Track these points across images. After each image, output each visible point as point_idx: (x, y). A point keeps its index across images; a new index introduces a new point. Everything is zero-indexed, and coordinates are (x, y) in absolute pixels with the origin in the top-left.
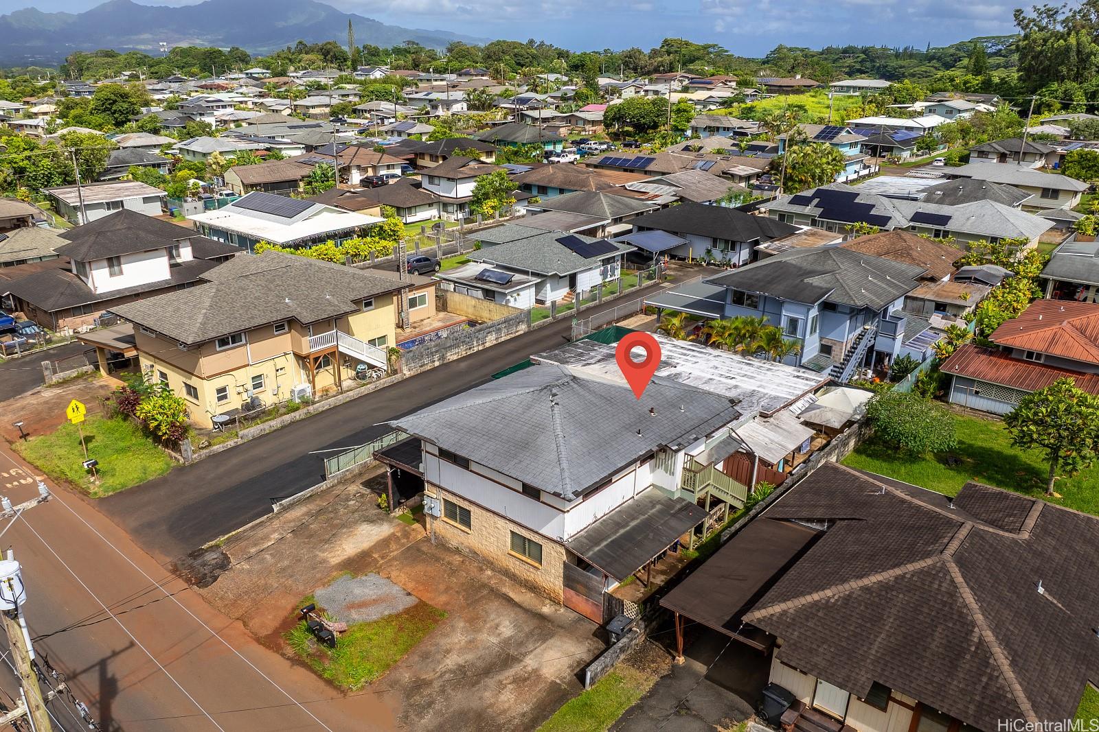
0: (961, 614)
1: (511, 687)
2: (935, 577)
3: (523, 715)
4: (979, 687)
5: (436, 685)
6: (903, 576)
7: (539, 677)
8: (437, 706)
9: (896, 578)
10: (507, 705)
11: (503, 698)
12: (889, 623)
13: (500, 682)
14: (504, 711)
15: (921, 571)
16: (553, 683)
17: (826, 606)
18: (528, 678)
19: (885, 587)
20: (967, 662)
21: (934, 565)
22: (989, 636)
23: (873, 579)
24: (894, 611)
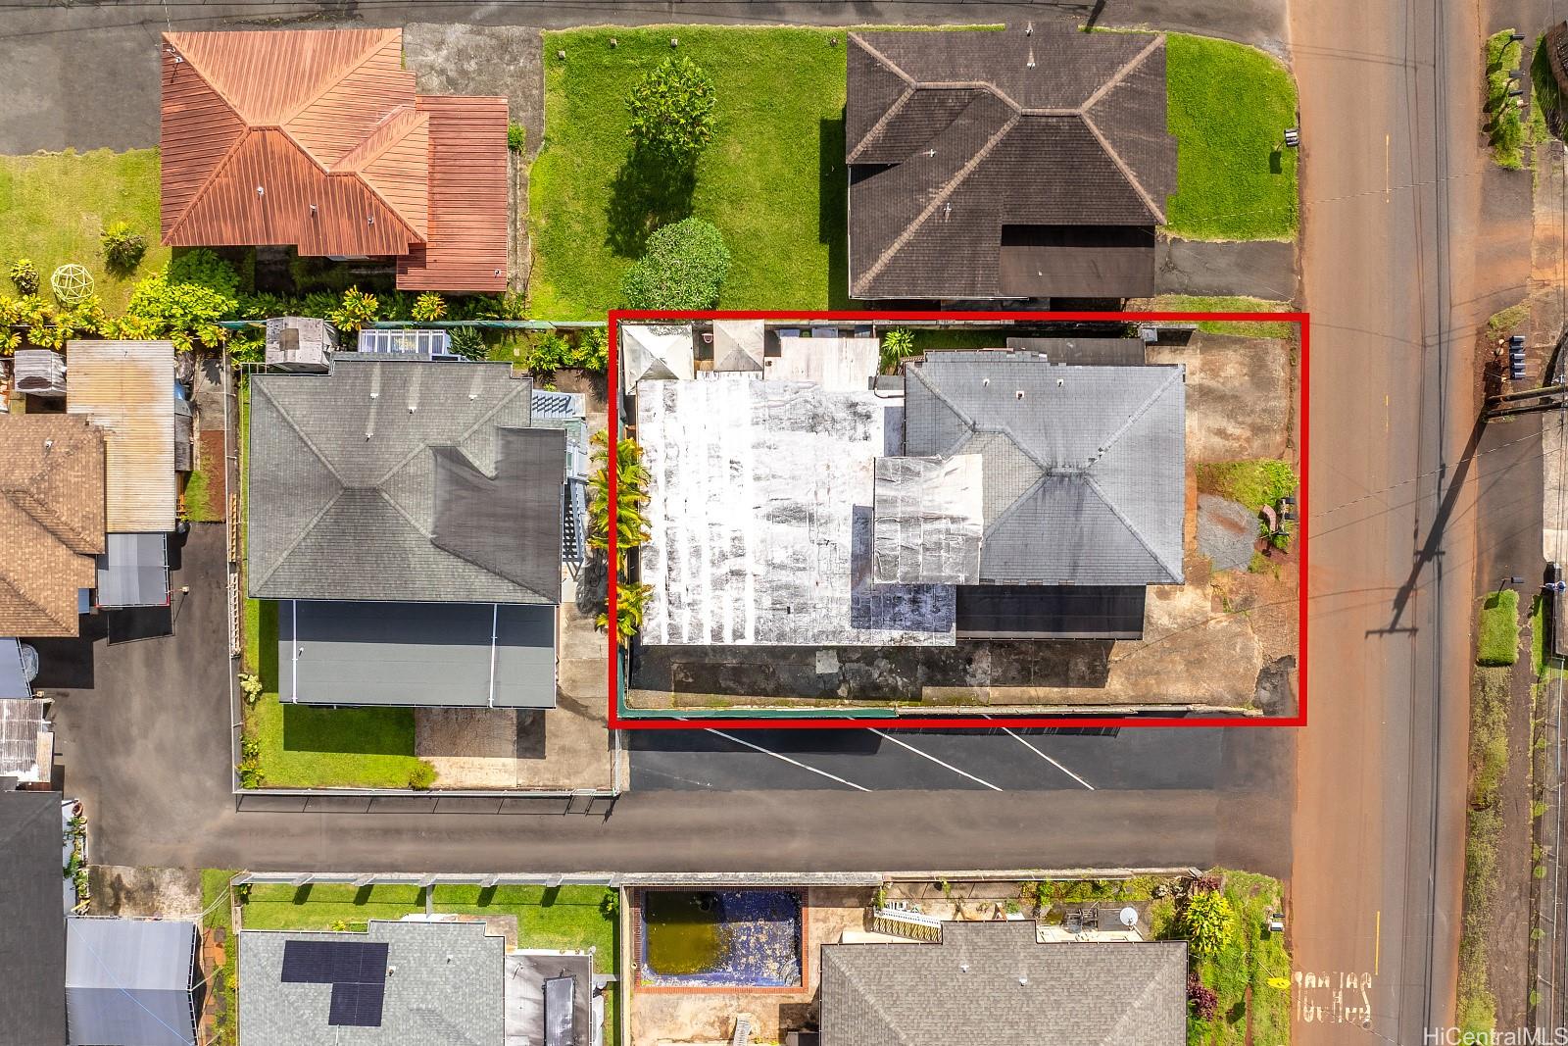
0: (1113, 95)
1: (1223, 374)
2: (1097, 116)
3: (1235, 351)
4: (1148, 77)
5: (1249, 420)
6: (1104, 135)
7: (1204, 365)
8: (1263, 405)
9: (1106, 139)
10: (1236, 366)
11: (1233, 372)
12: (1133, 135)
13: (1223, 384)
14: (1241, 364)
15: (1097, 125)
16: (1201, 353)
17: (1139, 176)
18: (1209, 369)
19: (1114, 144)
20: (1137, 86)
21: (1090, 117)
22: (1118, 77)
23: (1113, 154)
24: (1126, 134)
